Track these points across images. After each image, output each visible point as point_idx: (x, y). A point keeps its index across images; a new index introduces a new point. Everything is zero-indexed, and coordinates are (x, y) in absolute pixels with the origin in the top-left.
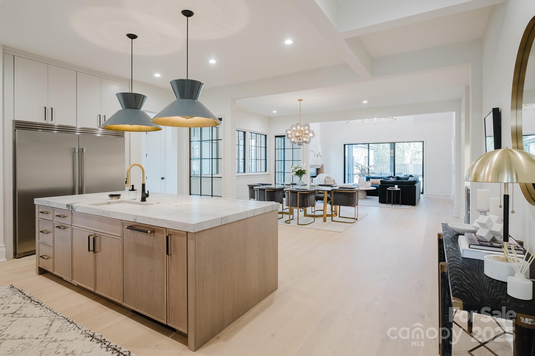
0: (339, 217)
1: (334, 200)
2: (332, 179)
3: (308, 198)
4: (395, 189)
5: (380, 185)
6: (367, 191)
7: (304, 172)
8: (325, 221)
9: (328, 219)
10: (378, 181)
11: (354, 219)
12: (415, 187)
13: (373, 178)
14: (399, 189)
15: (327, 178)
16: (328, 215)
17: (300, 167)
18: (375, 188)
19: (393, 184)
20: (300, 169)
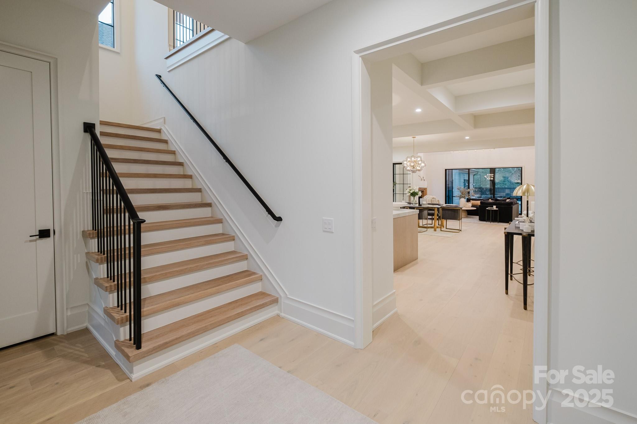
0: (446, 228)
1: (443, 215)
2: (437, 200)
3: (423, 213)
4: (493, 208)
5: (480, 206)
6: (467, 210)
7: (417, 193)
8: (435, 230)
9: (438, 230)
10: (478, 203)
11: (459, 230)
12: (512, 207)
13: (473, 200)
14: (497, 209)
15: (433, 198)
16: (437, 227)
17: (414, 189)
18: (475, 208)
19: (491, 205)
20: (414, 191)
